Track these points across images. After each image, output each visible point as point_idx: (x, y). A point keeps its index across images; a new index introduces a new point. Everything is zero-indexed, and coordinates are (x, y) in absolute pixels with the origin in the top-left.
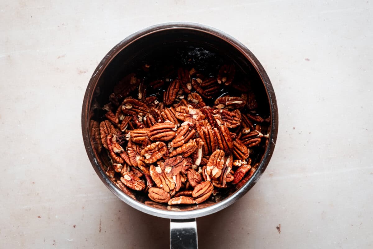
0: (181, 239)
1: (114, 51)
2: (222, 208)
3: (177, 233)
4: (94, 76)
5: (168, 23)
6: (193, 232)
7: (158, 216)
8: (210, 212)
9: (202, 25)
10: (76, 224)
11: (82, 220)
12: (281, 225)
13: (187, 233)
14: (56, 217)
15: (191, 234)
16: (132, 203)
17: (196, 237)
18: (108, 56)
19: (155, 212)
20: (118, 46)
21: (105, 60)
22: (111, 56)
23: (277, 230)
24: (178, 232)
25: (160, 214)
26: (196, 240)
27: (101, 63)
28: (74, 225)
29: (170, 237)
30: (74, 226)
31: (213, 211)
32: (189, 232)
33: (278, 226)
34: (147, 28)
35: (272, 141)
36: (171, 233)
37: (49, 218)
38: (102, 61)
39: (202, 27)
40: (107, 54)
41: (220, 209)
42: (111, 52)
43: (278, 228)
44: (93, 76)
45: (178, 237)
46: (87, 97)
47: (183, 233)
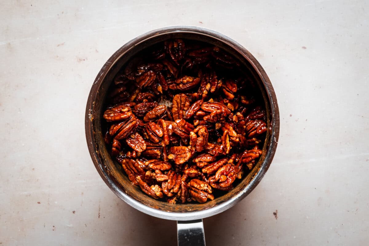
0: (188, 240)
1: (114, 57)
2: (228, 208)
3: (184, 235)
4: (96, 83)
5: (166, 28)
6: (200, 233)
7: (165, 218)
8: (216, 212)
9: (200, 28)
10: (75, 210)
11: (81, 205)
12: (278, 211)
13: (194, 234)
14: (56, 203)
15: (198, 235)
16: (138, 207)
17: (203, 238)
18: (109, 62)
19: (162, 215)
20: (118, 52)
21: (105, 67)
22: (111, 63)
23: (274, 216)
24: (186, 233)
25: (167, 216)
26: (203, 241)
27: (102, 70)
28: (73, 210)
29: (178, 239)
30: (74, 212)
31: (218, 211)
32: (196, 233)
33: (275, 212)
34: (146, 33)
35: (274, 139)
36: (179, 234)
37: (49, 204)
38: (103, 68)
39: (200, 30)
40: (108, 61)
41: (226, 209)
42: (112, 59)
43: (275, 214)
44: (94, 83)
45: (186, 238)
46: (89, 105)
47: (190, 234)
